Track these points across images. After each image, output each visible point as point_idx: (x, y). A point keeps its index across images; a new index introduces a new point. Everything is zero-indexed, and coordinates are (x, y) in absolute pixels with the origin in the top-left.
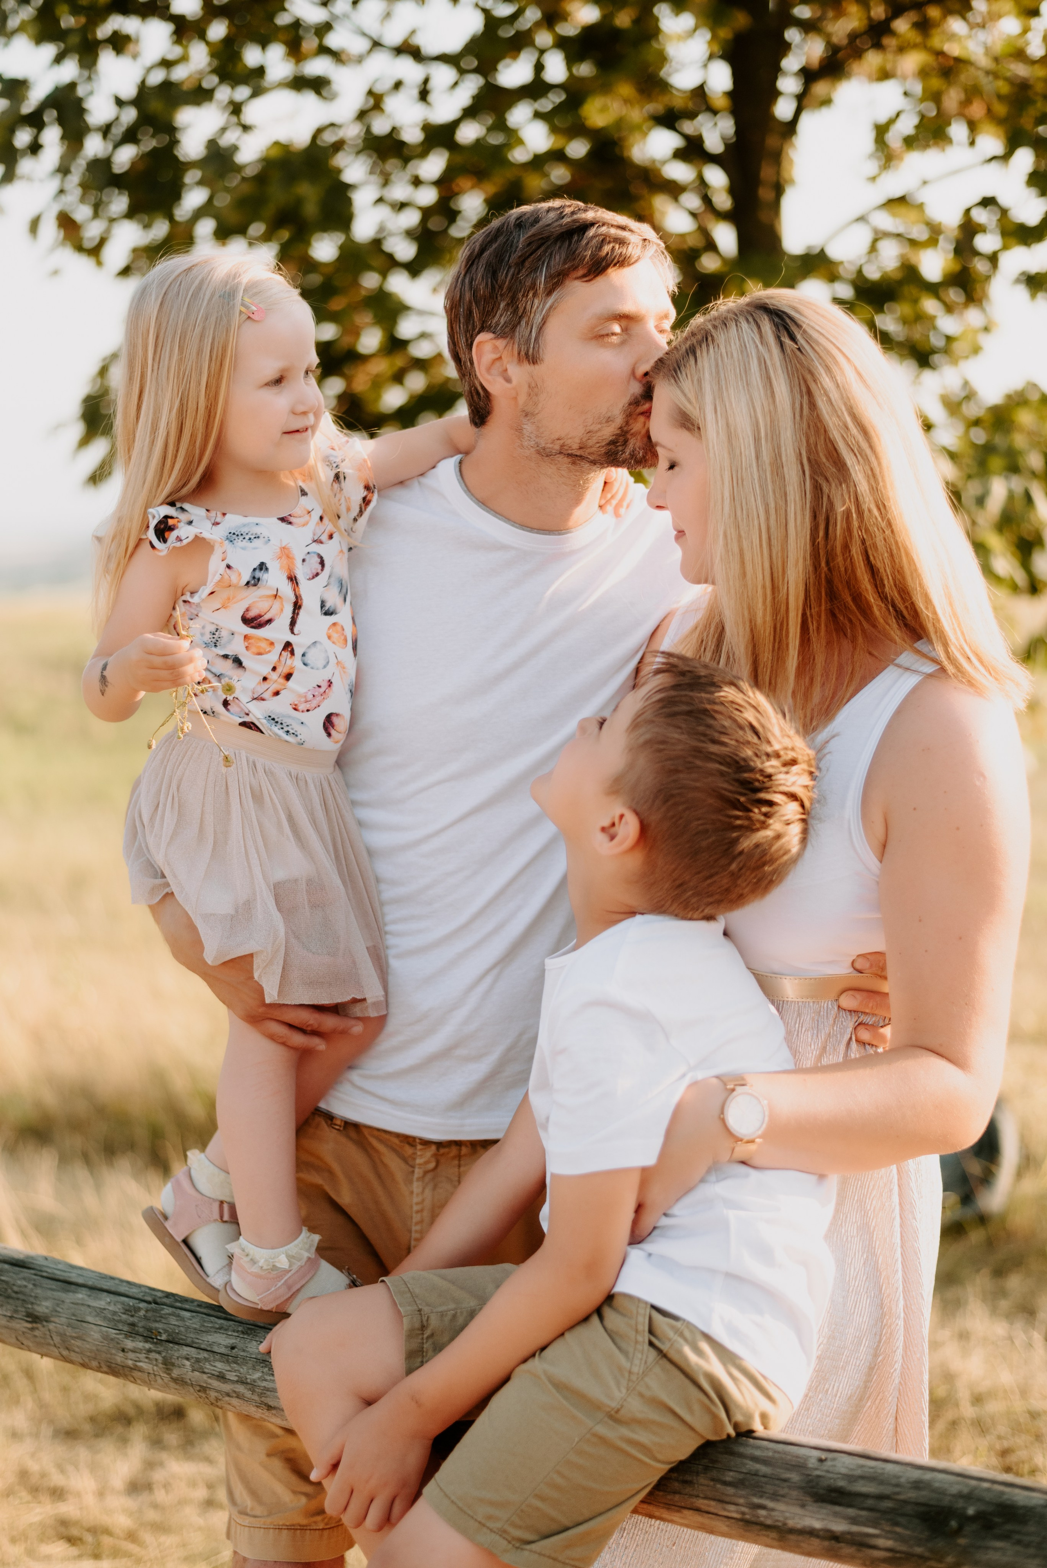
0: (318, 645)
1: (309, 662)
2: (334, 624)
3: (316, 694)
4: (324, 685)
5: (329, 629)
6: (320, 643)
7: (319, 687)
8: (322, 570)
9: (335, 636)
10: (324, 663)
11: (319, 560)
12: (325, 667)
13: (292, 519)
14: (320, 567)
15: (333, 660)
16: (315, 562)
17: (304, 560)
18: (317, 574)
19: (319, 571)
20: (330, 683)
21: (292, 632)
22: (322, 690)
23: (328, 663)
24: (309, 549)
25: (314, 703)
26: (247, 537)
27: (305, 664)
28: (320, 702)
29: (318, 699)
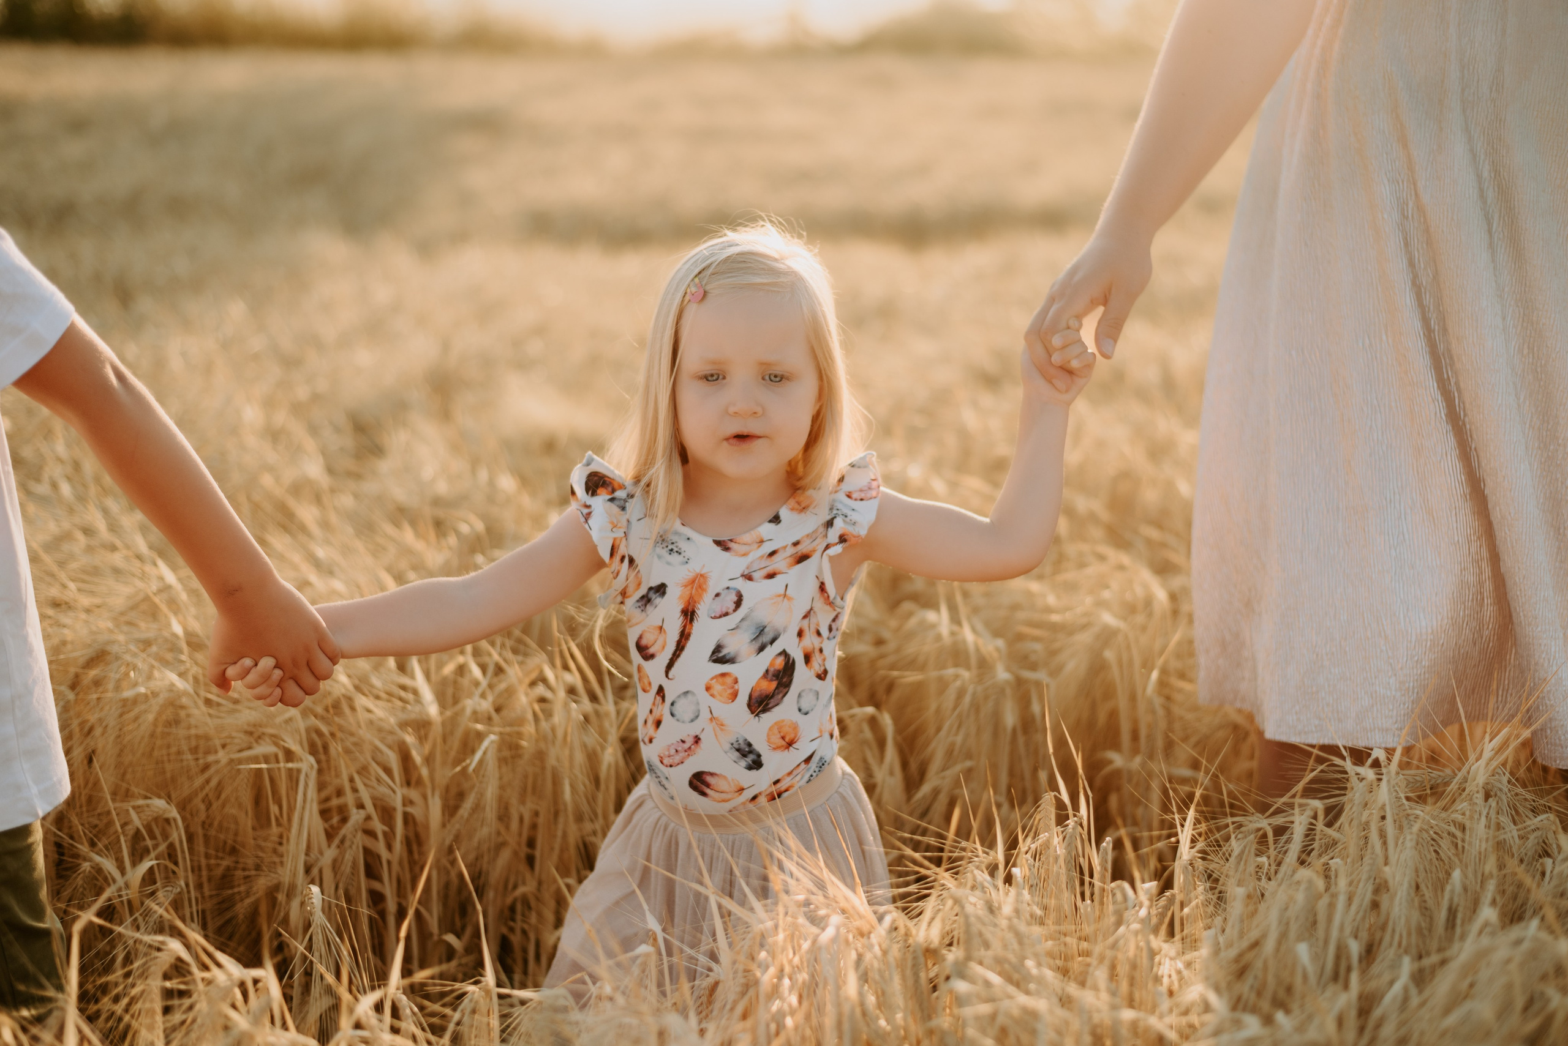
0: (689, 696)
1: (675, 712)
2: (723, 675)
3: (679, 749)
4: (690, 741)
5: (712, 679)
6: (693, 694)
7: (683, 742)
8: (735, 611)
9: (717, 688)
10: (692, 716)
11: (735, 599)
12: (692, 721)
13: (731, 545)
14: (733, 606)
15: (705, 715)
16: (730, 599)
17: (717, 595)
18: (726, 614)
19: (731, 611)
20: (697, 740)
21: (667, 676)
22: (686, 746)
23: (697, 717)
24: (732, 584)
25: (677, 759)
26: (670, 547)
27: (672, 715)
28: (684, 758)
29: (682, 755)
